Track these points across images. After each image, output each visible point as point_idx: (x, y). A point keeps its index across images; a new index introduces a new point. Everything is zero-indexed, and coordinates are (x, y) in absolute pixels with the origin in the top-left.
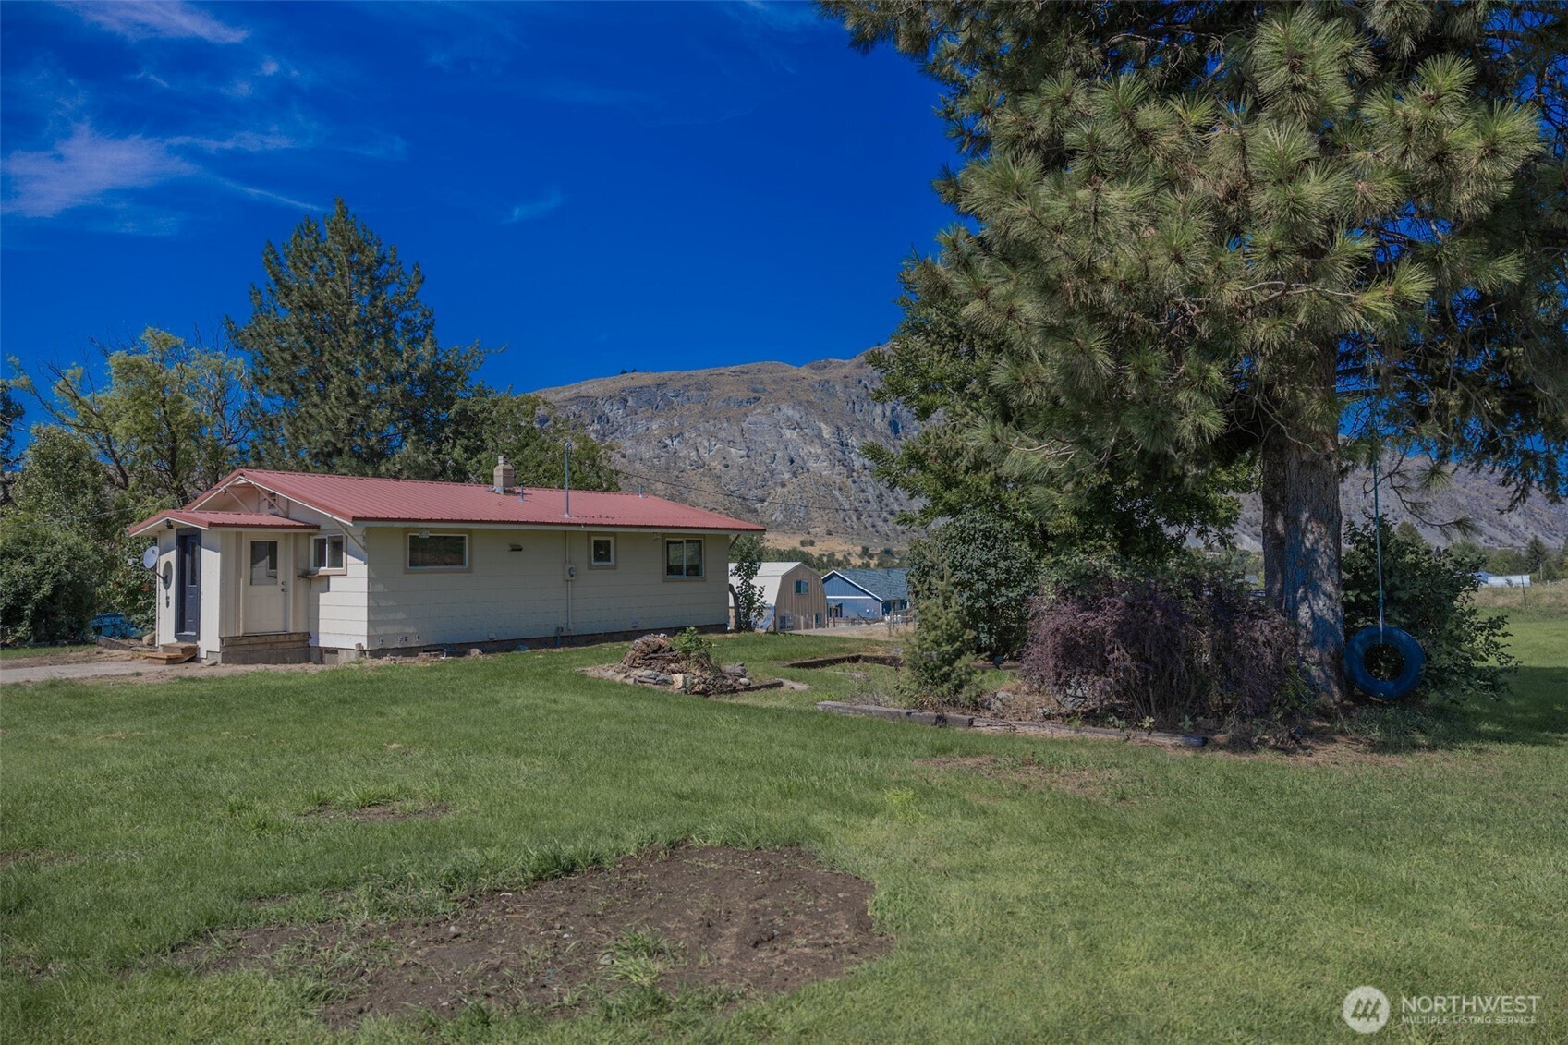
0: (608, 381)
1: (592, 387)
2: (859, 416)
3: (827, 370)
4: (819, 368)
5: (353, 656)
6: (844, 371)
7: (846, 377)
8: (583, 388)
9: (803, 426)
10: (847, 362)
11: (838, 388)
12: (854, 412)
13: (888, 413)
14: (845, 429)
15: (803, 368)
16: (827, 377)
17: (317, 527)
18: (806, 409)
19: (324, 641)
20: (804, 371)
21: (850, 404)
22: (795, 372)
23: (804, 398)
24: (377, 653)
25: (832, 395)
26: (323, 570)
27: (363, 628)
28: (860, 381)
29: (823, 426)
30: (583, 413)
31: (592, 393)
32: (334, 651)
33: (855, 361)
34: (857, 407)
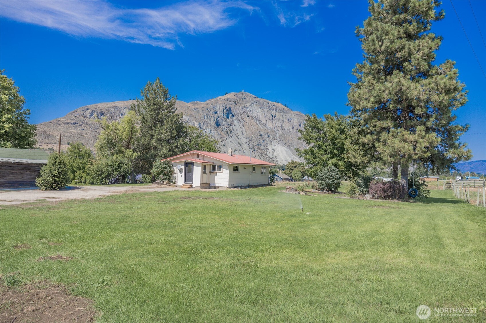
0: (125, 102)
1: (118, 104)
2: (206, 120)
3: (196, 105)
4: (194, 104)
5: (225, 188)
6: (202, 106)
7: (203, 108)
8: (116, 104)
9: (189, 122)
10: (203, 103)
11: (200, 111)
12: (205, 119)
13: (215, 120)
14: (202, 124)
15: (189, 103)
16: (197, 107)
17: (213, 163)
18: (190, 116)
19: (216, 185)
20: (189, 104)
21: (204, 116)
22: (187, 105)
23: (189, 113)
24: (230, 188)
25: (198, 113)
26: (215, 171)
27: (228, 183)
28: (207, 109)
29: (195, 122)
30: (116, 112)
31: (119, 106)
32: (218, 187)
33: (205, 103)
34: (206, 117)
